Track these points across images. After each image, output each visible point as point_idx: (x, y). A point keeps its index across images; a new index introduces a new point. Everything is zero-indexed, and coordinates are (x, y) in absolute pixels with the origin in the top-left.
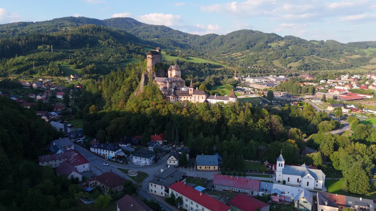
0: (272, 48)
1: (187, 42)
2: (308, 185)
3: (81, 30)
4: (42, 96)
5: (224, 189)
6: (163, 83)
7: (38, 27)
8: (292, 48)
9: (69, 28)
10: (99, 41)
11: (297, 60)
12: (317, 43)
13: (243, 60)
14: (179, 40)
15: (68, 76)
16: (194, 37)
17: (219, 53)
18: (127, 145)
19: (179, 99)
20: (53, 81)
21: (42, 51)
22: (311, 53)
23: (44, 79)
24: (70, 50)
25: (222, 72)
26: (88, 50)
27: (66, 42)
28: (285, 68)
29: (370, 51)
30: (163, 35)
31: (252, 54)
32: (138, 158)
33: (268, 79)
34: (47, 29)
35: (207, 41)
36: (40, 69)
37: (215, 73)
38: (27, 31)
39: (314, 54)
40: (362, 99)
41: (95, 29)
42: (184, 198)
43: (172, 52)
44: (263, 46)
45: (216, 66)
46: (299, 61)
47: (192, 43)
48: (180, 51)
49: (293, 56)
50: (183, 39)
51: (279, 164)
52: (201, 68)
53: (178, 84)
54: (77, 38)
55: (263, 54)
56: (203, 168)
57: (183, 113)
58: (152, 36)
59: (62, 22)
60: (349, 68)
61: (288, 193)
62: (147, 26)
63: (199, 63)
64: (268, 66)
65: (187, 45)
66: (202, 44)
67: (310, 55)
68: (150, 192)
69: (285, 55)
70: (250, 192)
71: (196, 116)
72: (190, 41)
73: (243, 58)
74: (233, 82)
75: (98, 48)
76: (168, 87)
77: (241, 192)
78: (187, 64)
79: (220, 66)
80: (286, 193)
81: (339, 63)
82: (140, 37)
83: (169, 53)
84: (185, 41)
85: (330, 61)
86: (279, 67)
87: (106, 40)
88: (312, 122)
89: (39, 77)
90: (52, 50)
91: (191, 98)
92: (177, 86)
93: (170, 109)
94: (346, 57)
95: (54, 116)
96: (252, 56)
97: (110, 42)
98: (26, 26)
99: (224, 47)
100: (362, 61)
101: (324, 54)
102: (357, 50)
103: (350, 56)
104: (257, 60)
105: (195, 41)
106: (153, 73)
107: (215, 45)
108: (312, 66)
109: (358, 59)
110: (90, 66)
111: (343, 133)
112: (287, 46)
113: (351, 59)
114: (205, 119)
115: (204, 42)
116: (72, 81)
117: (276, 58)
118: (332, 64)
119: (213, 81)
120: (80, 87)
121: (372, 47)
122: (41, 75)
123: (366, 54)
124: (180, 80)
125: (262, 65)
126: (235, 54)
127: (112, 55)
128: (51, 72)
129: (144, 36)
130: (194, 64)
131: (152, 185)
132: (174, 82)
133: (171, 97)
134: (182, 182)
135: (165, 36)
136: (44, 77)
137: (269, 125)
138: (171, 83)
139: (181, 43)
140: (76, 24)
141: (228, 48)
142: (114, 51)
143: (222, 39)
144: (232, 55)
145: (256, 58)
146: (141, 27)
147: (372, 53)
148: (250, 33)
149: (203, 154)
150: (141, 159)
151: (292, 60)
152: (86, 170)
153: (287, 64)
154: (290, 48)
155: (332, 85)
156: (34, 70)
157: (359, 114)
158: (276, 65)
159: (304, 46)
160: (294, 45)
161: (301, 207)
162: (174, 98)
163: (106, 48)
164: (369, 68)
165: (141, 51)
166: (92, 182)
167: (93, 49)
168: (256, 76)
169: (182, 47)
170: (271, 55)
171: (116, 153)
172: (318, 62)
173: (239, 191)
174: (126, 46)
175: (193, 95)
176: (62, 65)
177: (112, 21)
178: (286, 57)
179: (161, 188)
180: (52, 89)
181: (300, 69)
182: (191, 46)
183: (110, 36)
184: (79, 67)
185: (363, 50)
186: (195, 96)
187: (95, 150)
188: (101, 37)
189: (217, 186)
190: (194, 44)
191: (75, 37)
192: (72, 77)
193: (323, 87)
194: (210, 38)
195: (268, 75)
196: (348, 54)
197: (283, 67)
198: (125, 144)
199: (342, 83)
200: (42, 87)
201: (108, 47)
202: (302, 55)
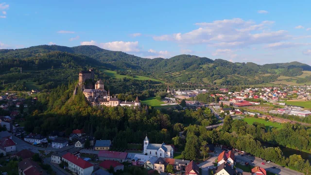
0: (202, 69)
1: (139, 64)
2: (161, 156)
3: (49, 55)
4: (5, 106)
5: (104, 159)
6: (89, 93)
7: (16, 53)
8: (218, 68)
9: (42, 54)
10: (62, 64)
11: (221, 77)
12: (240, 65)
13: (180, 78)
14: (132, 63)
15: (29, 91)
16: (145, 60)
17: (162, 73)
18: (54, 137)
19: (100, 104)
20: (16, 95)
21: (13, 72)
22: (234, 72)
23: (9, 93)
24: (37, 71)
25: (160, 87)
26: (52, 71)
27: (34, 65)
28: (212, 84)
29: (280, 71)
30: (120, 59)
31: (187, 73)
32: (56, 144)
33: (193, 92)
34: (23, 55)
35: (155, 63)
36: (8, 86)
37: (154, 88)
38: (6, 57)
39: (235, 73)
40: (250, 105)
41: (60, 54)
42: (69, 162)
43: (121, 72)
44: (196, 67)
45: (156, 83)
46: (222, 79)
47: (143, 65)
48: (130, 71)
49: (218, 74)
50: (136, 62)
51: (145, 143)
52: (143, 84)
53: (102, 94)
54: (44, 62)
55: (195, 73)
56: (99, 148)
57: (98, 114)
58: (111, 60)
59: (37, 49)
60: (261, 83)
61: (143, 159)
62: (108, 52)
63: (142, 80)
64: (198, 82)
65: (138, 66)
66: (150, 66)
67: (232, 74)
68: (52, 162)
69: (212, 74)
70: (120, 160)
71: (106, 116)
72: (141, 63)
73: (180, 77)
74: (163, 94)
75: (61, 69)
76: (93, 96)
77: (115, 160)
78: (132, 81)
79: (159, 82)
80: (142, 159)
81: (254, 80)
82: (101, 61)
83: (119, 73)
84: (137, 64)
85: (247, 78)
86: (207, 83)
87: (68, 63)
88: (198, 120)
89: (6, 91)
90: (21, 71)
91: (108, 103)
92: (100, 95)
93: (89, 111)
94: (260, 75)
95: (8, 119)
96: (187, 74)
97: (71, 65)
98: (7, 52)
99: (167, 68)
100: (271, 78)
101: (243, 73)
102: (270, 70)
103: (263, 74)
104: (190, 78)
105: (146, 64)
106: (83, 86)
107: (160, 67)
108: (233, 82)
109: (268, 77)
110: (49, 83)
111: (217, 127)
112: (214, 67)
113: (263, 77)
114: (112, 117)
115: (153, 64)
116: (32, 94)
117: (205, 76)
118: (248, 81)
119: (148, 93)
120: (36, 98)
121: (281, 67)
122: (8, 90)
123: (276, 73)
124: (103, 91)
125: (194, 82)
126: (175, 73)
127: (71, 74)
128: (16, 88)
129: (104, 59)
130: (138, 81)
131: (53, 157)
132: (98, 92)
133: (93, 103)
134: (76, 155)
135: (121, 59)
136: (10, 91)
137: (159, 121)
138: (95, 93)
139: (134, 65)
140: (48, 51)
141: (169, 69)
142: (73, 72)
143: (166, 62)
144: (172, 74)
145: (190, 76)
146: (103, 53)
147: (280, 72)
148: (188, 57)
149: (101, 140)
150: (57, 144)
151: (217, 77)
152: (13, 150)
153: (213, 81)
154: (217, 68)
155: (235, 96)
156: (3, 86)
157: (240, 115)
158: (205, 82)
159: (228, 67)
160: (221, 66)
161: (148, 168)
162: (95, 104)
163: (67, 69)
164: (276, 84)
165: (96, 71)
166: (12, 156)
167: (56, 70)
168: (185, 89)
169: (133, 68)
170: (201, 74)
171: (41, 141)
172: (238, 79)
173: (114, 160)
174: (84, 67)
175: (110, 101)
176: (26, 83)
177: (79, 48)
178: (213, 75)
179: (58, 158)
180: (14, 100)
181: (223, 84)
182: (142, 68)
183: (71, 60)
184: (40, 84)
185: (274, 70)
186: (111, 102)
187: (27, 139)
188: (65, 61)
189: (100, 157)
190: (144, 65)
191: (42, 61)
192: (33, 91)
193: (228, 97)
194: (157, 61)
195: (195, 89)
196: (261, 73)
197: (210, 83)
198: (53, 136)
199: (243, 94)
200: (6, 99)
201: (69, 69)
202: (226, 74)
